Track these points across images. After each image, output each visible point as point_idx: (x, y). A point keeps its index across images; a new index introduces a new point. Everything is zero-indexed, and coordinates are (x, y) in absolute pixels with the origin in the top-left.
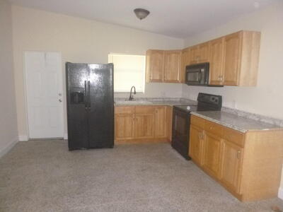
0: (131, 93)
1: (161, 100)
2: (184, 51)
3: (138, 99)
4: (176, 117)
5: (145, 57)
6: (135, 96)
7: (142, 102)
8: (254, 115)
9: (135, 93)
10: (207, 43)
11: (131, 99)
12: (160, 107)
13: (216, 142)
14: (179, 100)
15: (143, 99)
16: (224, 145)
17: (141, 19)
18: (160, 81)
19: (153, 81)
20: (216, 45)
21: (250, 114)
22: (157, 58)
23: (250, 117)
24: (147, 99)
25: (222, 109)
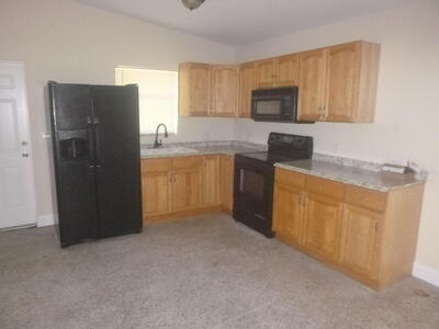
0: (157, 135)
1: (204, 145)
2: (245, 67)
3: (168, 146)
4: (242, 171)
5: (177, 73)
6: (164, 141)
7: (176, 151)
8: (372, 164)
9: (166, 135)
10: (294, 55)
11: (157, 145)
12: (209, 157)
13: (330, 209)
14: (229, 144)
15: (176, 145)
16: (347, 211)
17: (191, 9)
18: (204, 114)
19: (194, 114)
20: (311, 60)
21: (365, 163)
22: (199, 77)
23: (365, 167)
24: (182, 144)
25: (314, 157)
